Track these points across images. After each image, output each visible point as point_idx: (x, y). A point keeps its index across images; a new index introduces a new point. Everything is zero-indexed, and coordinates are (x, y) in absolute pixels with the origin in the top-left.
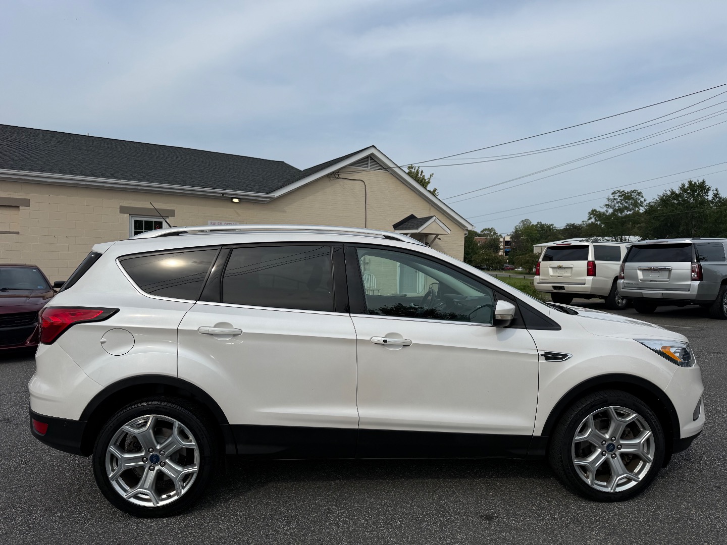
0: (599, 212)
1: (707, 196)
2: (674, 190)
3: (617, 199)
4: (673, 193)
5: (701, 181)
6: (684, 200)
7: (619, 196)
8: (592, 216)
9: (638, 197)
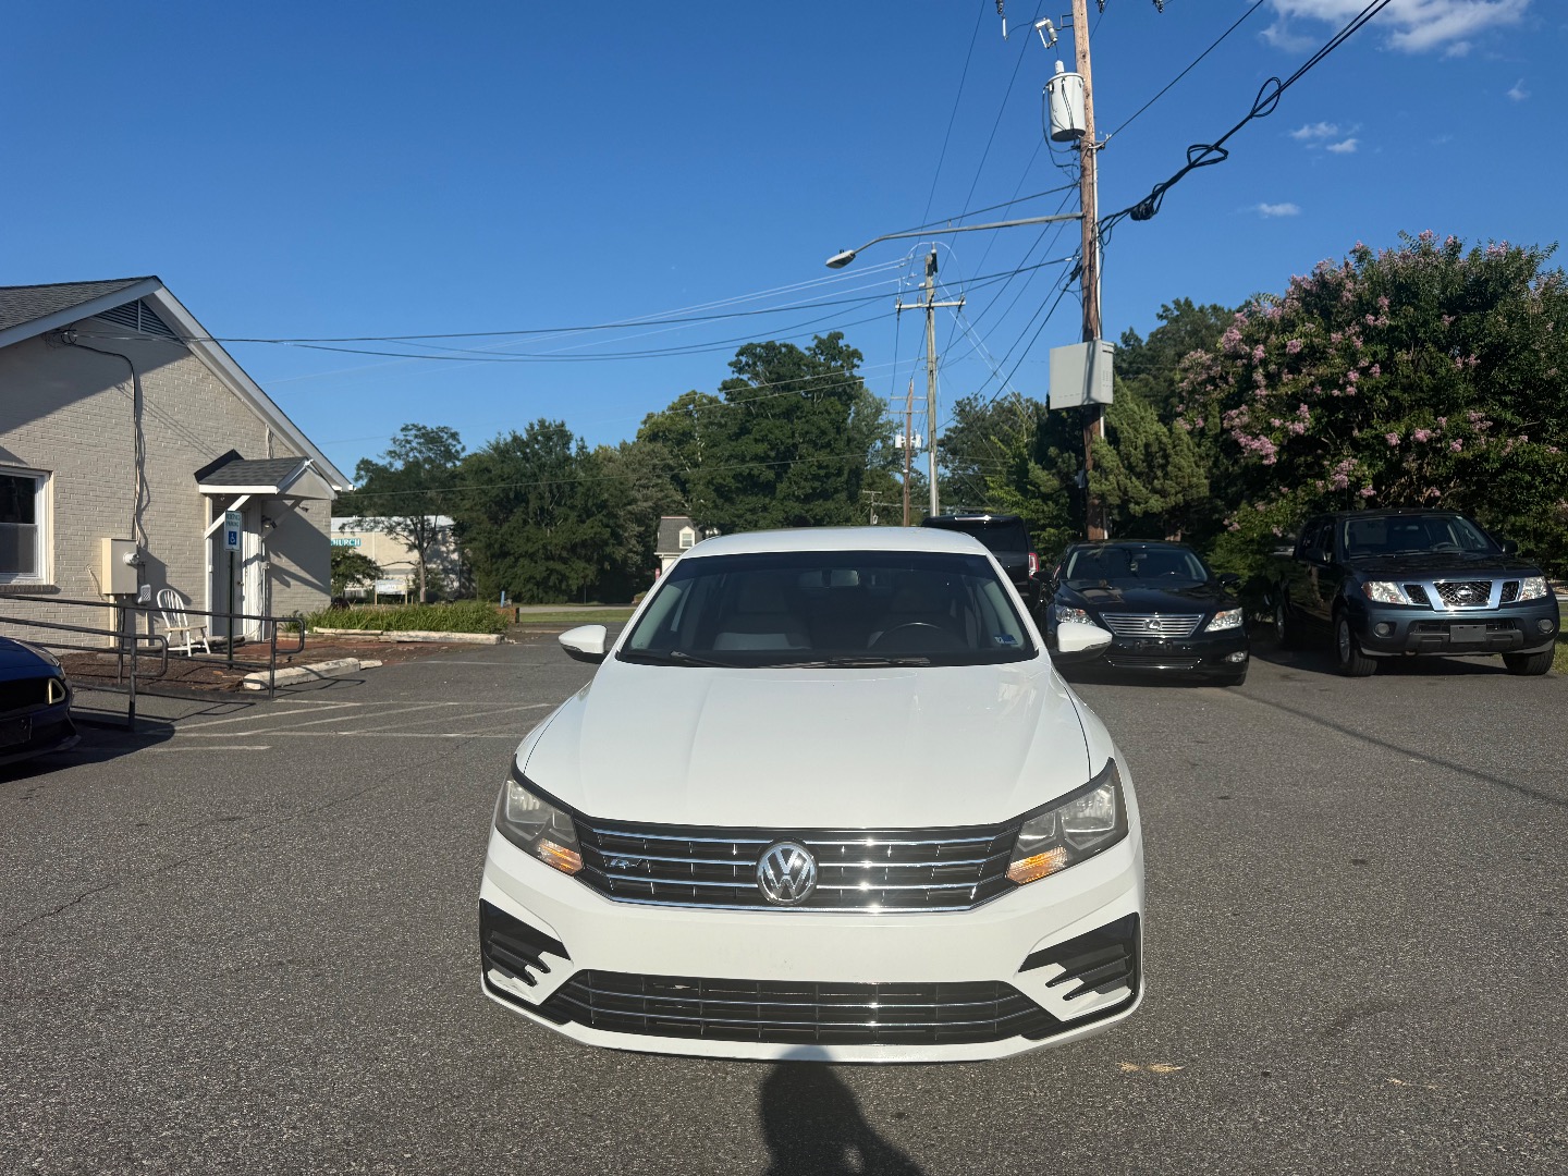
0: (376, 465)
1: (569, 449)
2: (518, 434)
3: (409, 442)
4: (516, 439)
5: (557, 423)
6: (535, 453)
7: (416, 436)
8: (363, 473)
9: (450, 441)
